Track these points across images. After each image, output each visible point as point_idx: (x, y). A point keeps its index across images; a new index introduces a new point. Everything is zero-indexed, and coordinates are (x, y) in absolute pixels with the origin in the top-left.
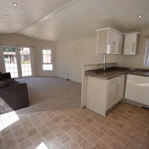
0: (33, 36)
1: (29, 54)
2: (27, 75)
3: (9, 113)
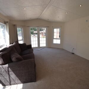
0: (48, 19)
1: (45, 32)
2: (43, 46)
3: (18, 85)
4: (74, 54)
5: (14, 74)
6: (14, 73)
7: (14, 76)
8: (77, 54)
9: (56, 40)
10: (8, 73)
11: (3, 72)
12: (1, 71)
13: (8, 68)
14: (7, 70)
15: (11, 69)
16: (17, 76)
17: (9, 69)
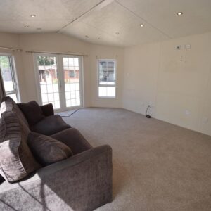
1: (77, 68)
4: (150, 117)
5: (59, 199)
6: (58, 195)
7: (60, 204)
8: (157, 118)
9: (105, 88)
10: (40, 200)
11: (25, 203)
12: (19, 201)
13: (42, 185)
14: (37, 194)
15: (49, 186)
16: (66, 202)
17: (46, 187)
